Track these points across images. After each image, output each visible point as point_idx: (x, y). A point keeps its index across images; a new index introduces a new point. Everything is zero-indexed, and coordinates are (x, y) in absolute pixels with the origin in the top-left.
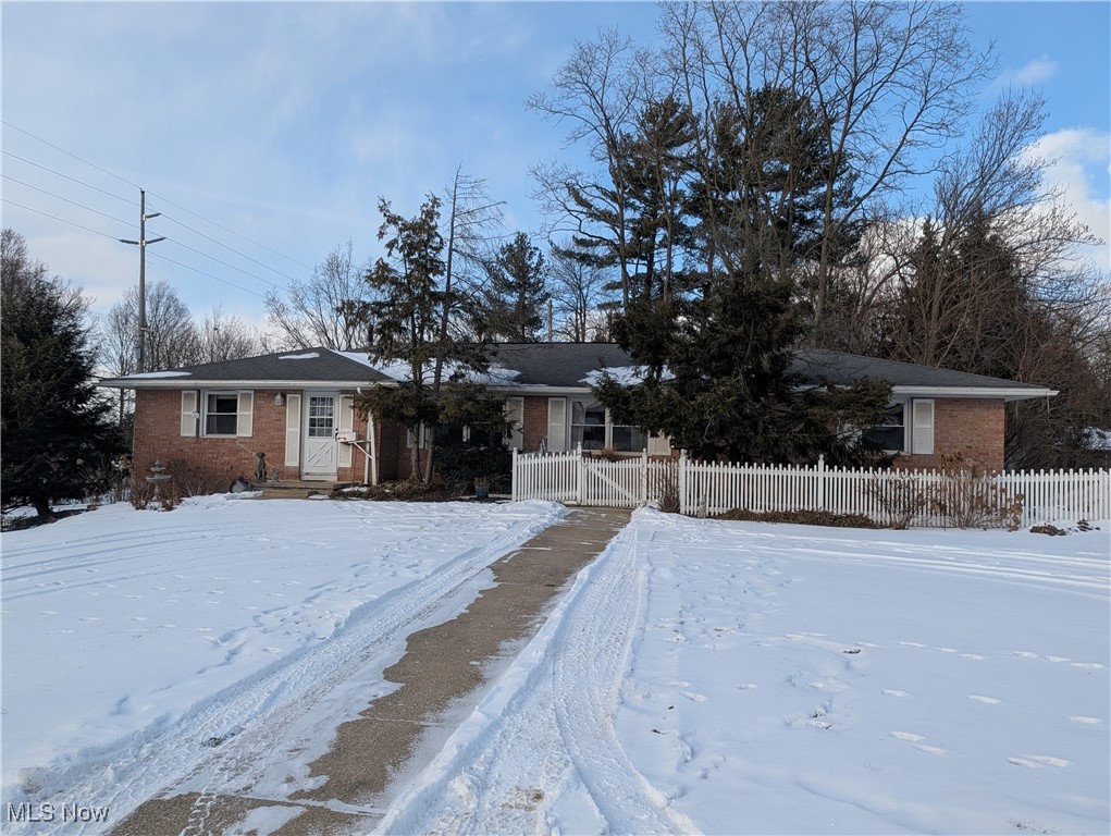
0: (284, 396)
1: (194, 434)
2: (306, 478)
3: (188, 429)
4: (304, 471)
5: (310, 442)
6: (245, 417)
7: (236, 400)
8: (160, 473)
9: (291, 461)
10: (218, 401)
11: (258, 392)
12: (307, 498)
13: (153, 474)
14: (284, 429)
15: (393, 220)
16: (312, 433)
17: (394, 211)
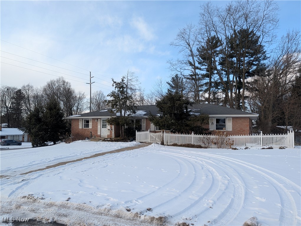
0: (97, 120)
1: (81, 128)
2: (101, 137)
3: (80, 127)
4: (101, 135)
5: (103, 129)
6: (90, 124)
7: (89, 121)
8: (72, 136)
9: (99, 134)
10: (86, 121)
11: (93, 119)
12: (98, 141)
13: (71, 136)
14: (97, 127)
15: (115, 82)
16: (103, 127)
17: (115, 81)
